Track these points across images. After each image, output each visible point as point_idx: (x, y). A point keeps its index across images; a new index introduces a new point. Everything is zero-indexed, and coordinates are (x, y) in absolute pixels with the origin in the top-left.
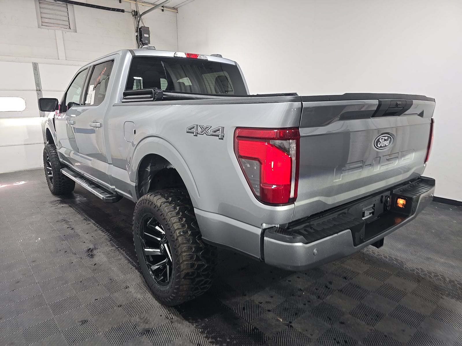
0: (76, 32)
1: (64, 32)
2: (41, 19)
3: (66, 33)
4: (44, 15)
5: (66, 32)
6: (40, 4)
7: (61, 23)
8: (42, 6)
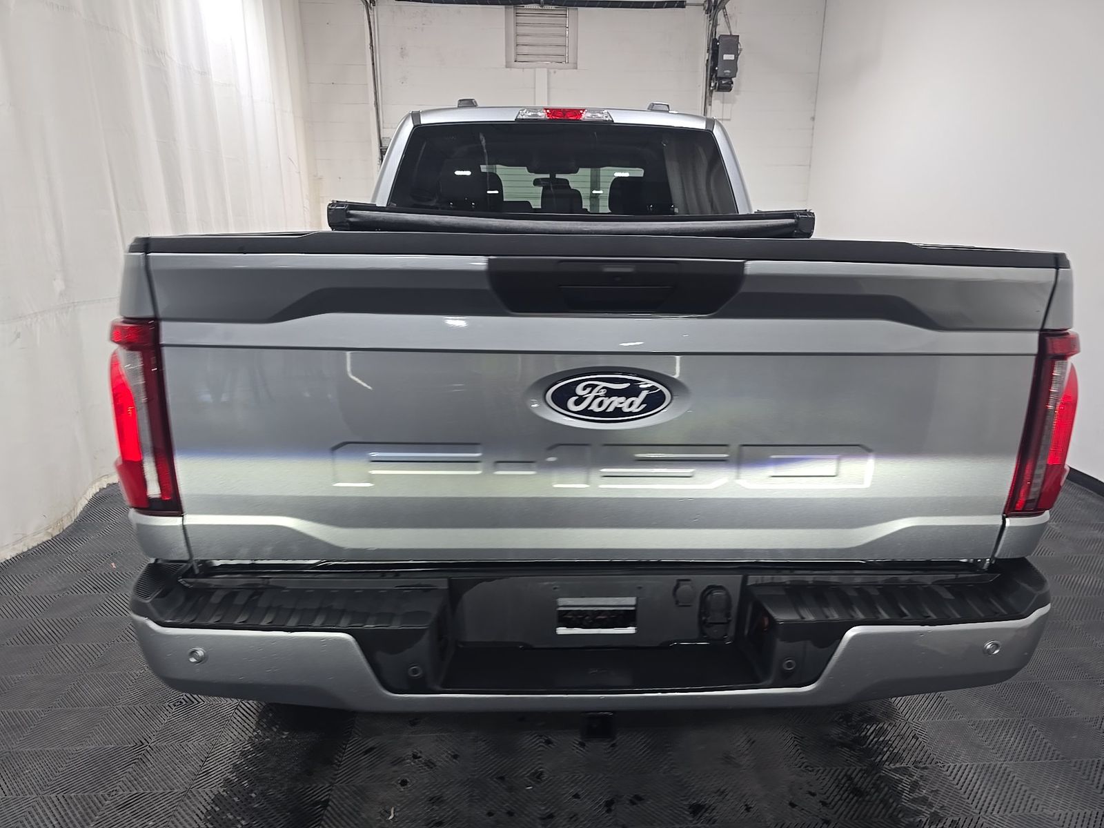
0: (576, 68)
1: (552, 71)
2: (516, 49)
3: (555, 72)
4: (521, 40)
5: (557, 70)
6: (518, 17)
7: (551, 52)
8: (521, 19)
